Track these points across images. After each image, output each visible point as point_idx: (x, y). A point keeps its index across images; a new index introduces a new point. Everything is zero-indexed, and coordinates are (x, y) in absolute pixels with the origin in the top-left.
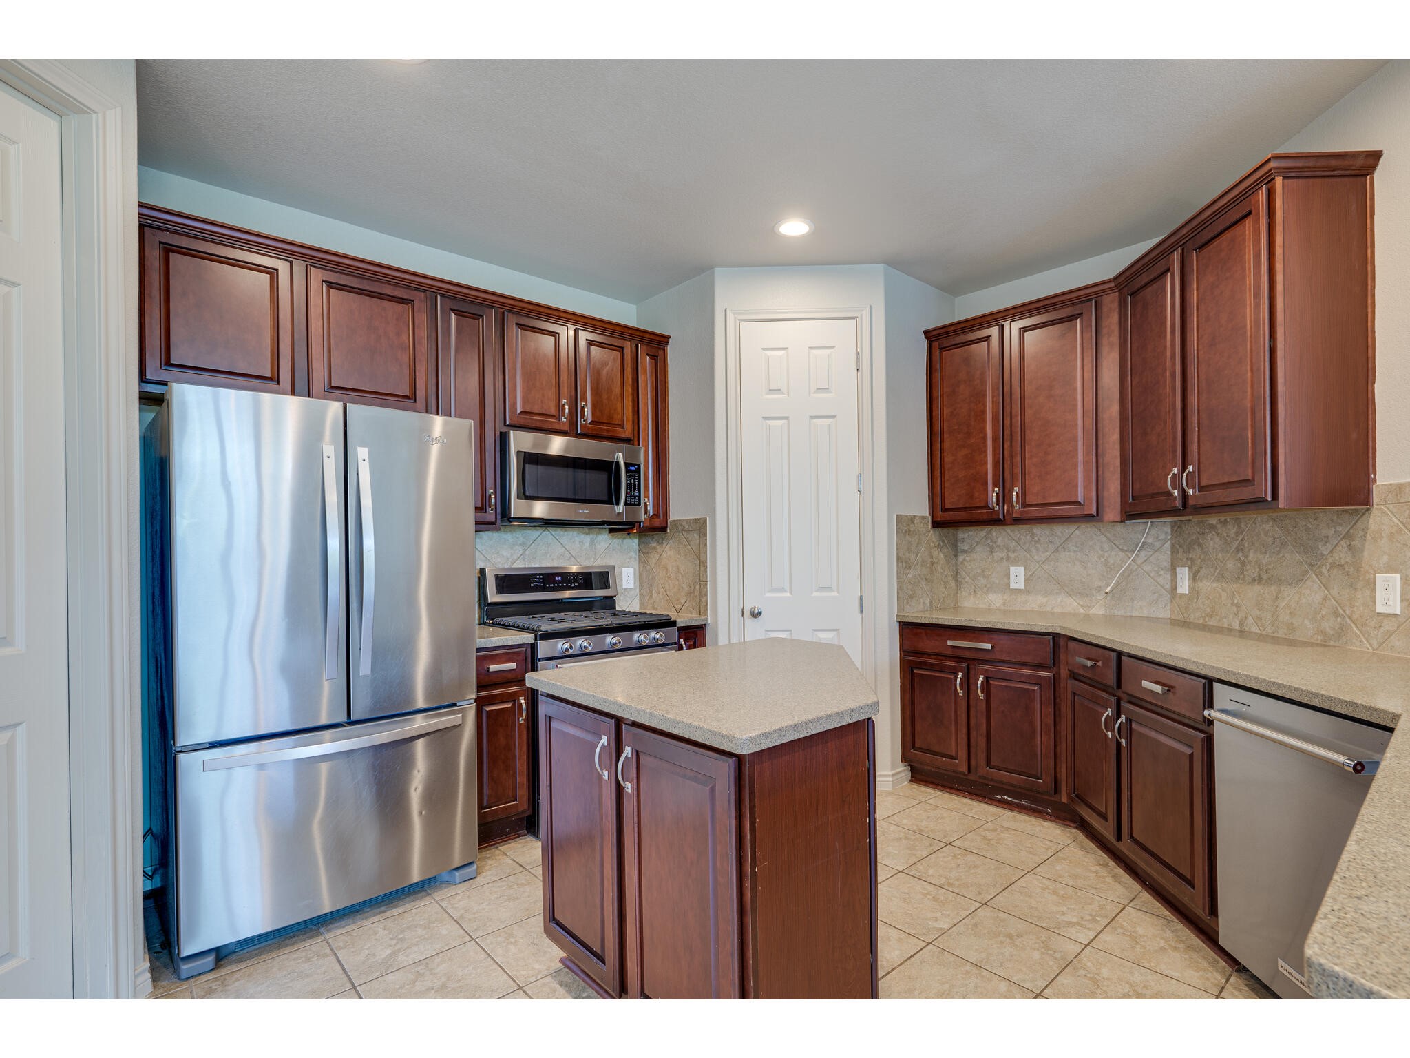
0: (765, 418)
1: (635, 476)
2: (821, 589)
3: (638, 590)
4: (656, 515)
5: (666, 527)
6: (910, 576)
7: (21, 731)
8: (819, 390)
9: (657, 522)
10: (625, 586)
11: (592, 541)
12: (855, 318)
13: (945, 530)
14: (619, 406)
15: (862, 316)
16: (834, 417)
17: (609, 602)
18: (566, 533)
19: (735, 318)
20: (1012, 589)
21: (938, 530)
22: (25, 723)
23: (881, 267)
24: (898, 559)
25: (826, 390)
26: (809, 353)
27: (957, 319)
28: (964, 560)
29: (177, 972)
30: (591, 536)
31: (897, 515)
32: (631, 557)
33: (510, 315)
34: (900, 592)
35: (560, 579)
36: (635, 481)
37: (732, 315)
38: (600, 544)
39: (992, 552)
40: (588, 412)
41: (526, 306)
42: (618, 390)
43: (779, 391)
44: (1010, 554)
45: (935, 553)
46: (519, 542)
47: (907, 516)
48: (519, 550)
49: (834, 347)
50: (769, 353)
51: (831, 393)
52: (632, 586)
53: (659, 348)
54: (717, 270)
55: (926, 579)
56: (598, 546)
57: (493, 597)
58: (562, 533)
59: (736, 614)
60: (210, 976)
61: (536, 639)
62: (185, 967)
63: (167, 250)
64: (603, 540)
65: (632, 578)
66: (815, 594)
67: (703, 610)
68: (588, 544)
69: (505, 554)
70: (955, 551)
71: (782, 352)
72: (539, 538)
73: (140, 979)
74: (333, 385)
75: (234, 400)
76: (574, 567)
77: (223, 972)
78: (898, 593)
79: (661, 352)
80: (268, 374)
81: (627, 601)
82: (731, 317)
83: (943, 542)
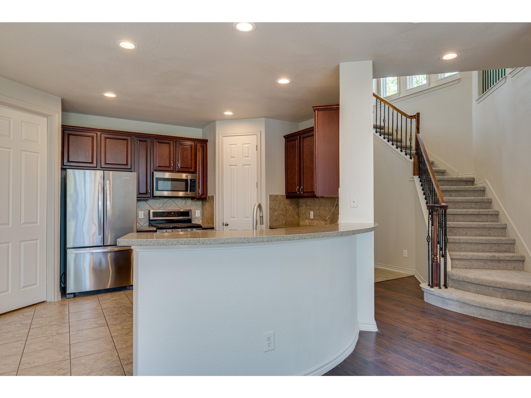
0: (230, 166)
1: (194, 183)
2: (246, 217)
3: (201, 218)
4: (203, 194)
5: (206, 198)
6: (276, 214)
7: (38, 241)
8: (246, 157)
9: (203, 197)
10: (197, 216)
11: (185, 202)
12: (256, 135)
13: (293, 199)
14: (190, 162)
15: (258, 134)
16: (250, 165)
17: (190, 221)
18: (177, 200)
19: (221, 136)
20: (311, 219)
21: (289, 200)
22: (39, 240)
23: (264, 119)
24: (270, 209)
25: (248, 157)
26: (243, 145)
27: (299, 130)
28: (301, 209)
29: (66, 296)
30: (185, 201)
31: (270, 195)
32: (199, 207)
33: (155, 139)
34: (271, 219)
35: (173, 213)
36: (194, 185)
37: (221, 135)
38: (188, 203)
39: (306, 207)
40: (179, 165)
41: (160, 136)
42: (189, 157)
43: (234, 157)
44: (310, 207)
45: (288, 207)
46: (161, 203)
47: (274, 195)
48: (162, 205)
49: (250, 144)
50: (231, 146)
51: (249, 157)
52: (199, 216)
53: (204, 144)
54: (217, 121)
55: (283, 215)
56: (187, 204)
57: (152, 218)
58: (175, 200)
59: (221, 224)
60: (73, 299)
61: (157, 229)
62: (68, 296)
63: (69, 135)
64: (189, 202)
65: (199, 213)
66: (244, 219)
67: (213, 224)
68: (184, 203)
69: (157, 206)
70: (298, 206)
71: (236, 145)
72: (168, 201)
73: (59, 296)
74: (106, 163)
75: (78, 173)
76: (182, 210)
77: (75, 298)
78: (270, 219)
79: (205, 145)
80: (91, 162)
81: (197, 221)
82: (220, 135)
83: (292, 203)
